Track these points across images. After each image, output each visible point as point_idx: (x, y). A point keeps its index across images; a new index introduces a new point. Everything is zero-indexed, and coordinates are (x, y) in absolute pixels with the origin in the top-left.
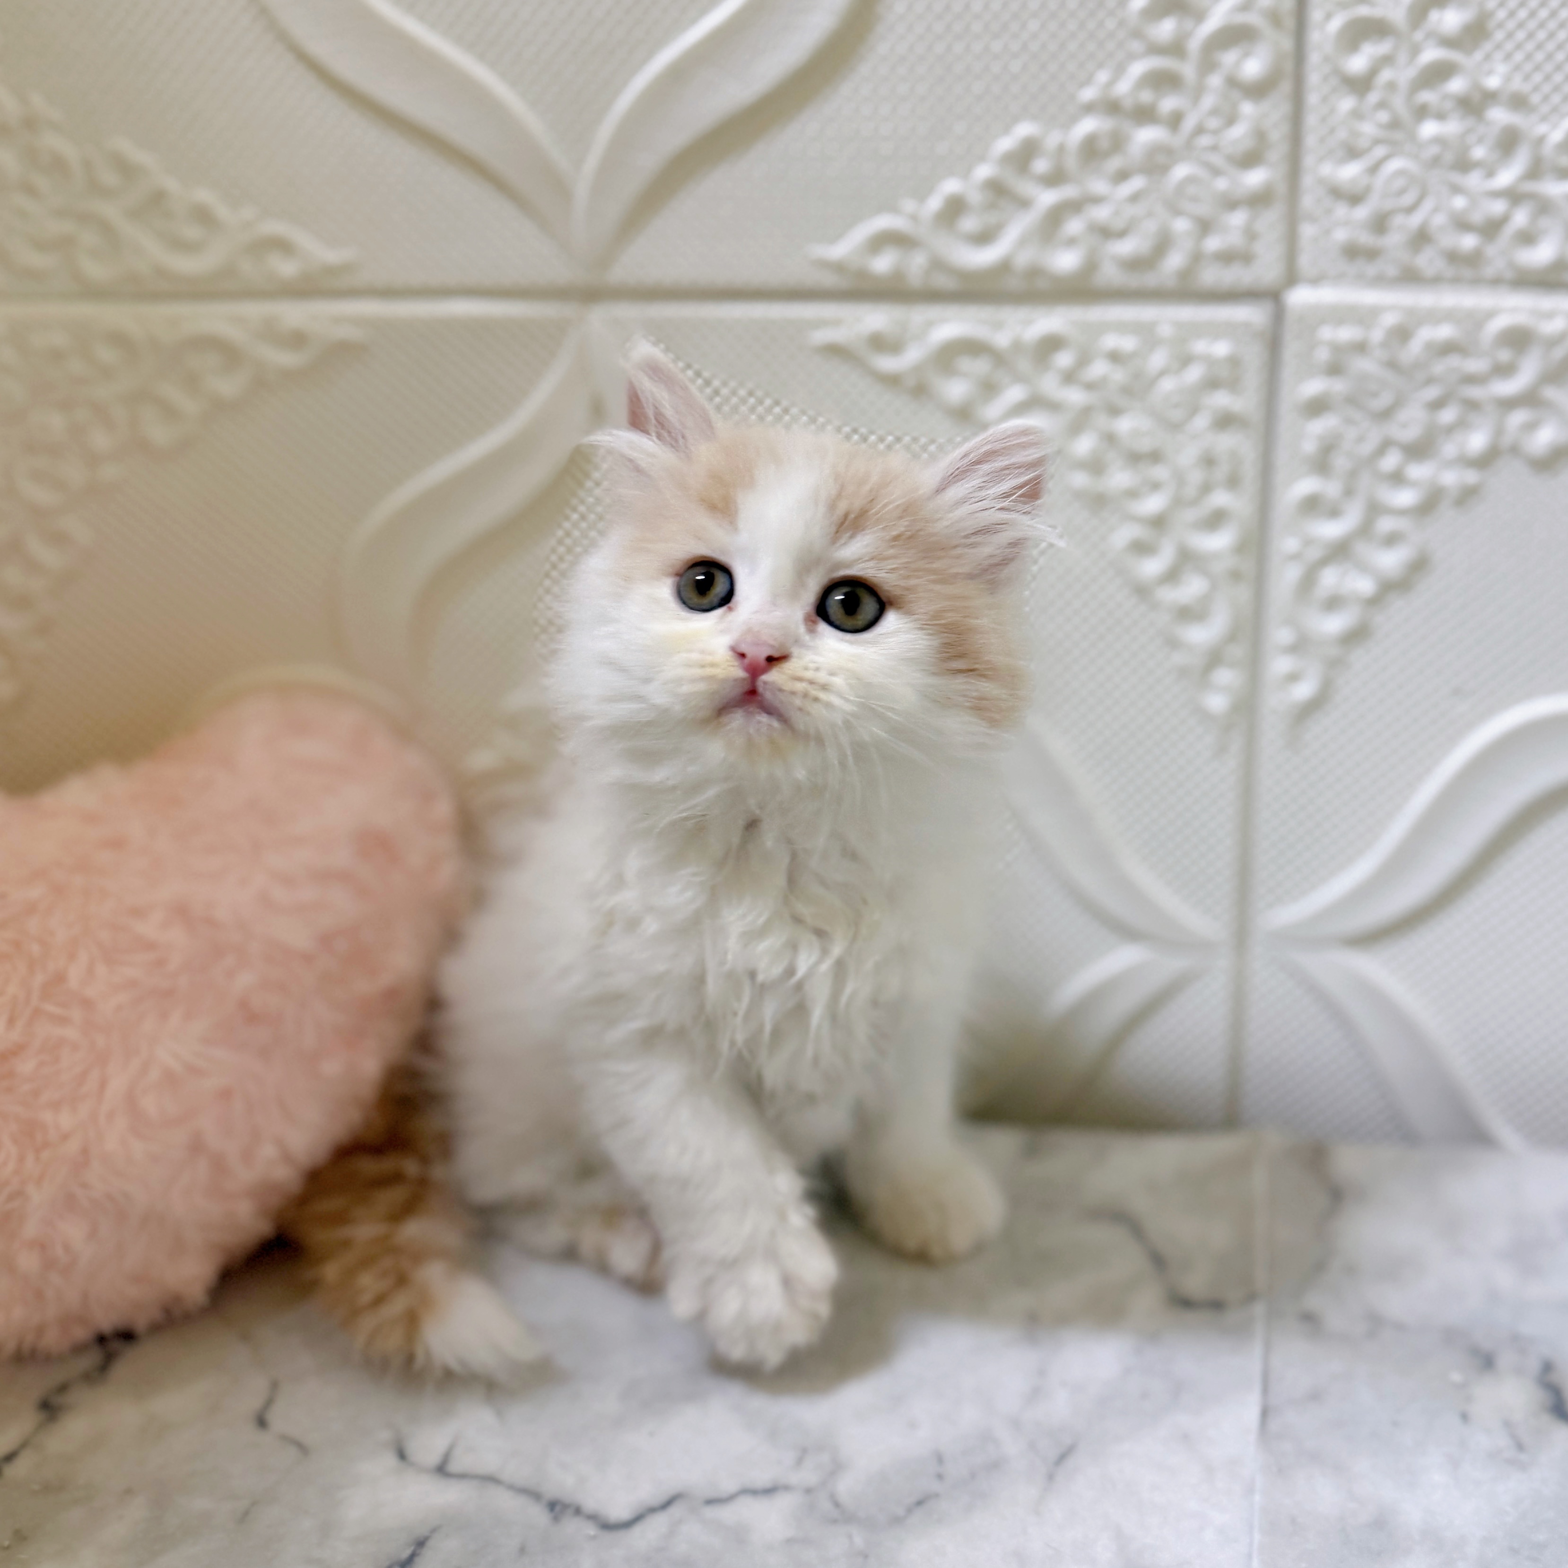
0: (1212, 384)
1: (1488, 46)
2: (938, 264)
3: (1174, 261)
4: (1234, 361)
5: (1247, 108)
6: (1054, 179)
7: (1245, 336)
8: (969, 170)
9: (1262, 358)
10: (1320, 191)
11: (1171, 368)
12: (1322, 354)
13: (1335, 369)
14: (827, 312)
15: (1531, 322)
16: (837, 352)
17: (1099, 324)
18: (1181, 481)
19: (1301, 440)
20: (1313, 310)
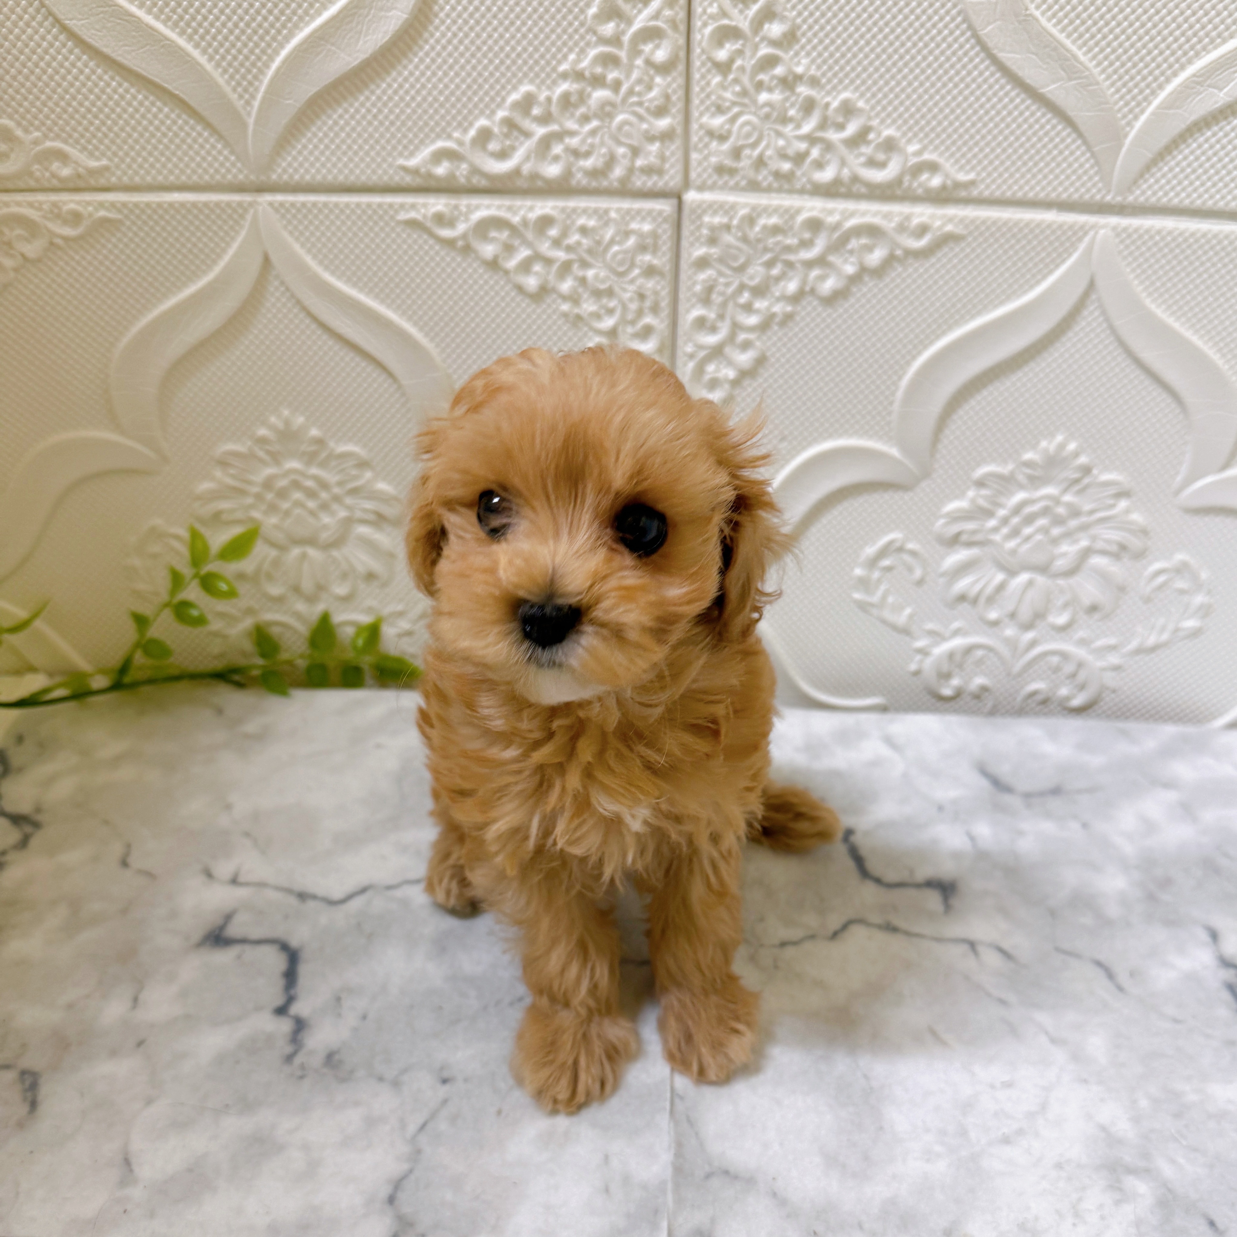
0: (642, 248)
1: (797, 47)
2: (476, 170)
3: (618, 172)
4: (654, 235)
5: (658, 80)
6: (545, 119)
7: (660, 220)
8: (493, 112)
9: (669, 233)
10: (702, 133)
11: (617, 239)
12: (705, 231)
13: (712, 241)
14: (409, 199)
15: (821, 216)
16: (413, 224)
17: (574, 210)
18: (625, 308)
19: (695, 283)
20: (699, 206)
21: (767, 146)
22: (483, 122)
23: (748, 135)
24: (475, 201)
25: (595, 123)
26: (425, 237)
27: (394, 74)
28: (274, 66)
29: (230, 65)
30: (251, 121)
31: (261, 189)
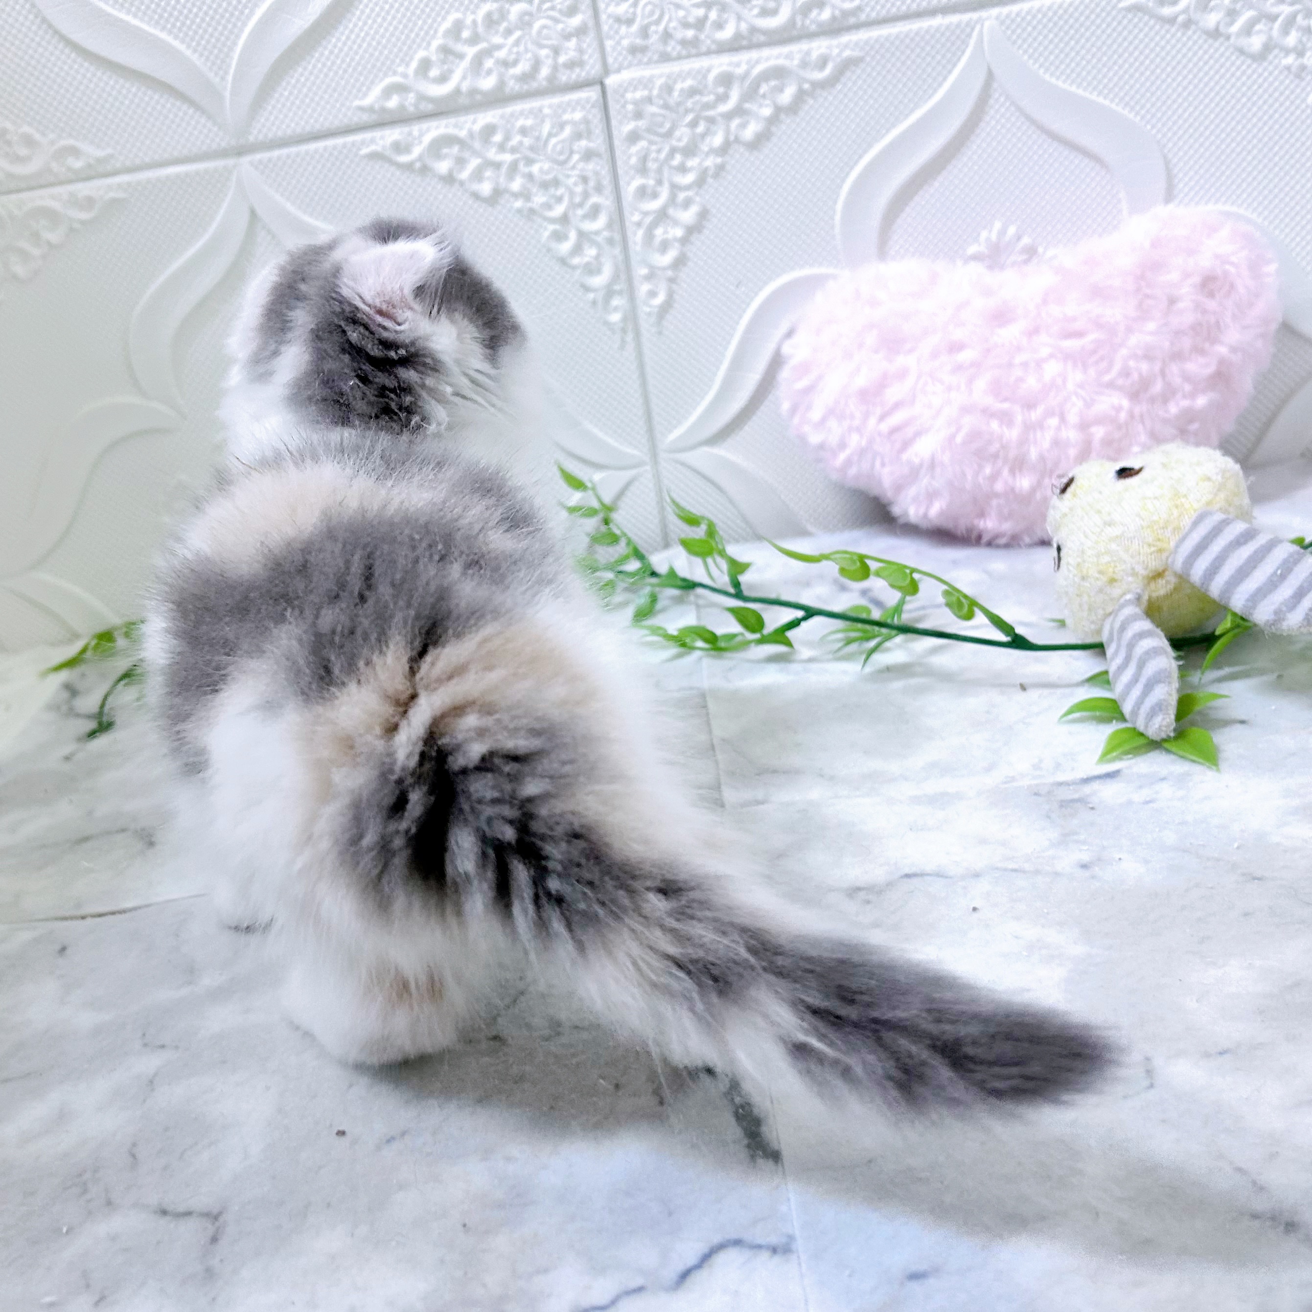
0: (578, 136)
2: (422, 97)
3: (545, 72)
4: (586, 121)
6: (474, 40)
7: (588, 106)
8: (429, 44)
9: (599, 116)
10: (611, 21)
11: (555, 130)
12: (630, 107)
13: (638, 115)
14: (367, 135)
15: (730, 69)
16: (375, 156)
17: (512, 115)
18: (572, 194)
19: (629, 158)
20: (620, 86)
21: (670, 20)
22: (421, 54)
23: (652, 13)
24: (424, 125)
25: (518, 34)
26: (387, 165)
27: (341, 28)
28: (241, 42)
29: (205, 48)
30: (227, 94)
31: (241, 151)
